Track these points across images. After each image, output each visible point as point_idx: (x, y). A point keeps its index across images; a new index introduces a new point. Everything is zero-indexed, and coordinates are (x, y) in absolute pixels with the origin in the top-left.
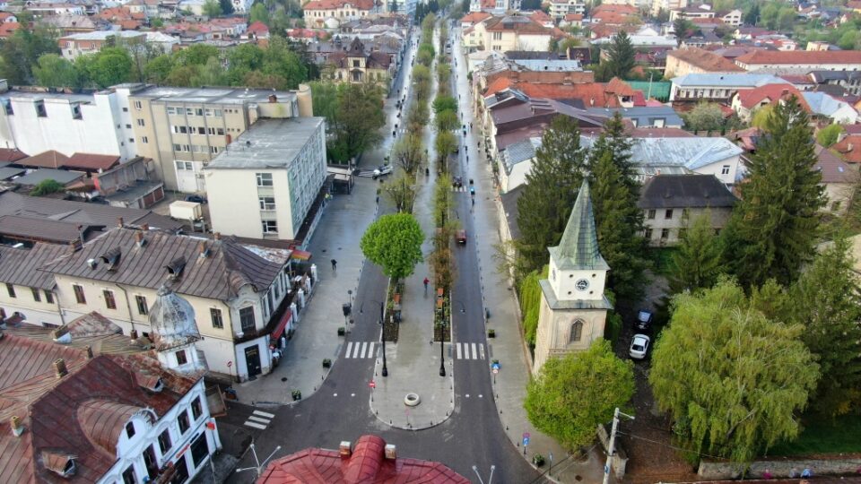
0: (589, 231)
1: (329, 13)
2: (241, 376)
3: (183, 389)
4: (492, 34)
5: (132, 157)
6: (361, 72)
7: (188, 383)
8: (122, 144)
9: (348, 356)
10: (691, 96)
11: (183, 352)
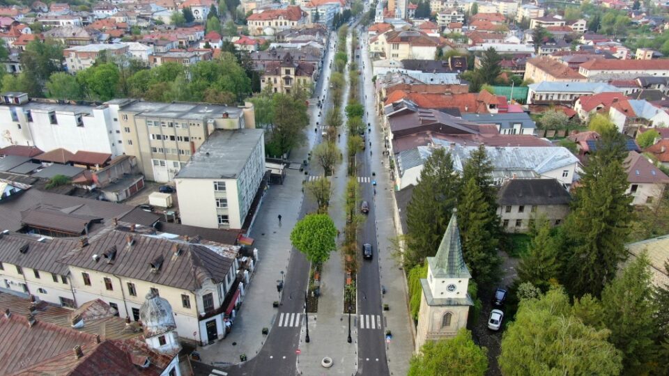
0: (457, 250)
1: (267, 23)
2: (203, 341)
3: (164, 364)
4: (392, 45)
5: (120, 154)
6: (291, 79)
7: (167, 359)
8: (113, 145)
9: (280, 325)
10: (544, 98)
11: (163, 337)
